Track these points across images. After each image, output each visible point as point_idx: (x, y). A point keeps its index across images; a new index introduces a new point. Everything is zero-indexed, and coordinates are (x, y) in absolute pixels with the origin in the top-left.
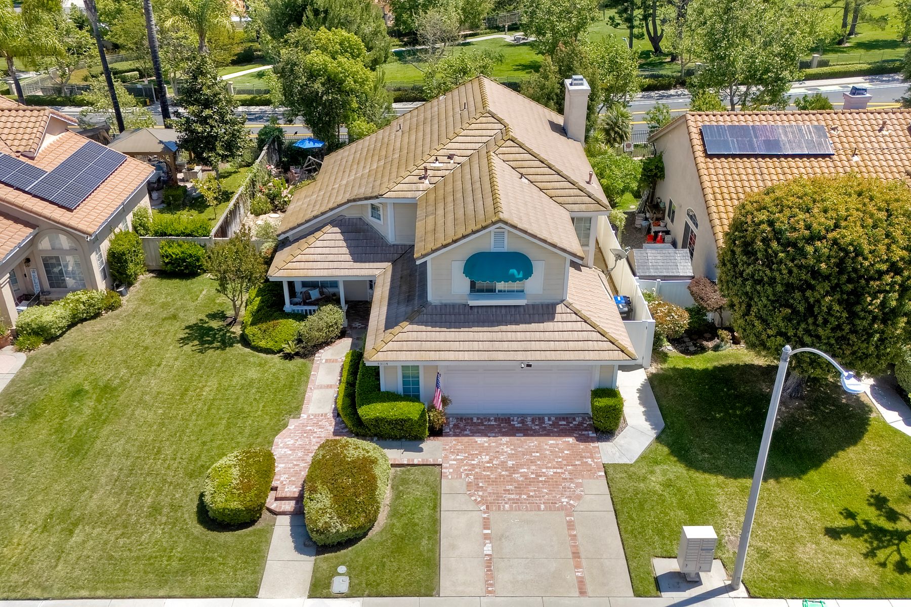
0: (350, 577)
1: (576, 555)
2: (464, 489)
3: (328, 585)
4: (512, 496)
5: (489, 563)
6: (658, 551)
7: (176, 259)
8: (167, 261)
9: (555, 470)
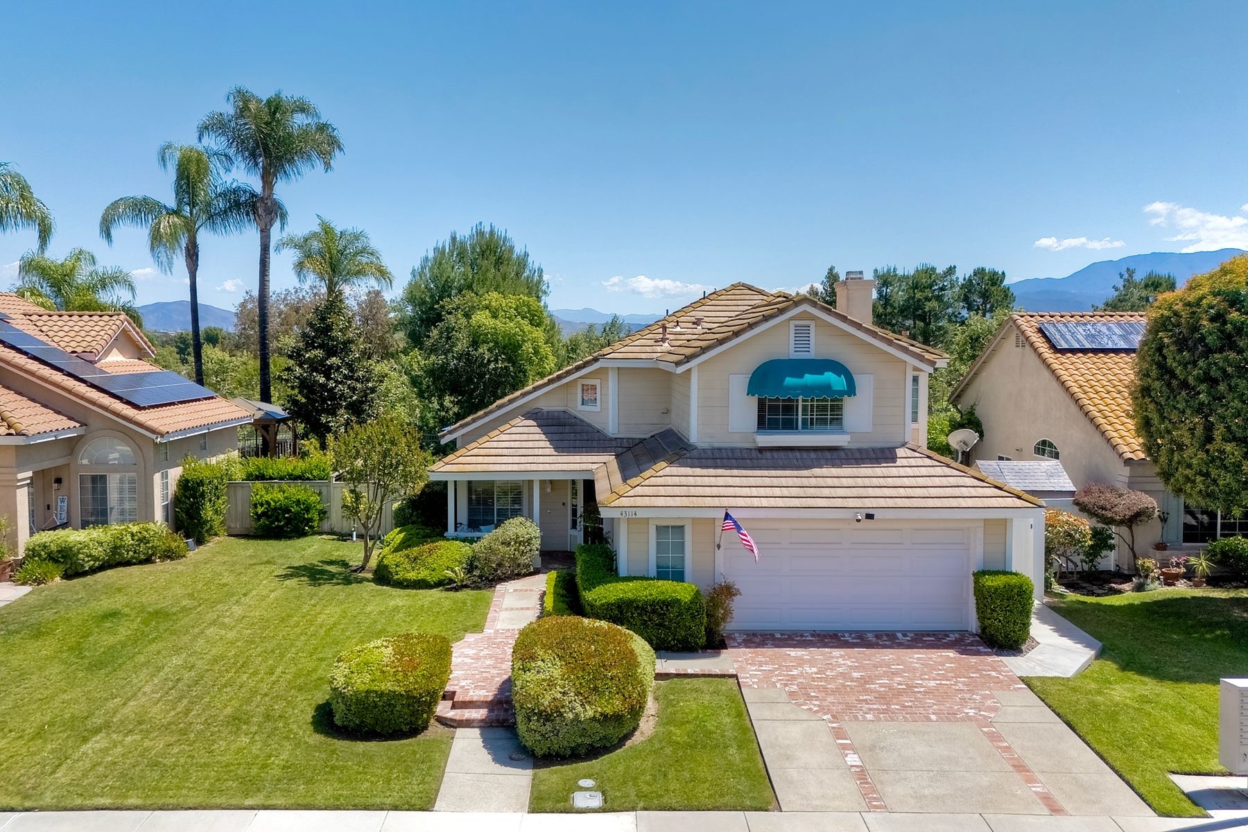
0: (604, 793)
1: (1020, 767)
2: (784, 697)
3: (566, 799)
4: (875, 707)
5: (862, 775)
6: (1174, 766)
7: (275, 508)
8: (260, 510)
9: (938, 682)
